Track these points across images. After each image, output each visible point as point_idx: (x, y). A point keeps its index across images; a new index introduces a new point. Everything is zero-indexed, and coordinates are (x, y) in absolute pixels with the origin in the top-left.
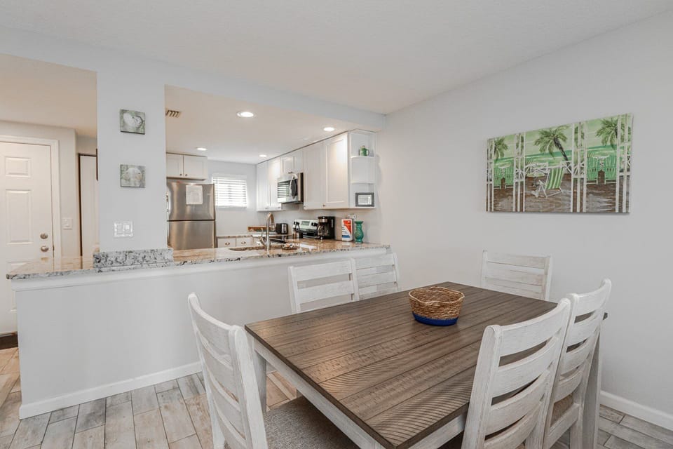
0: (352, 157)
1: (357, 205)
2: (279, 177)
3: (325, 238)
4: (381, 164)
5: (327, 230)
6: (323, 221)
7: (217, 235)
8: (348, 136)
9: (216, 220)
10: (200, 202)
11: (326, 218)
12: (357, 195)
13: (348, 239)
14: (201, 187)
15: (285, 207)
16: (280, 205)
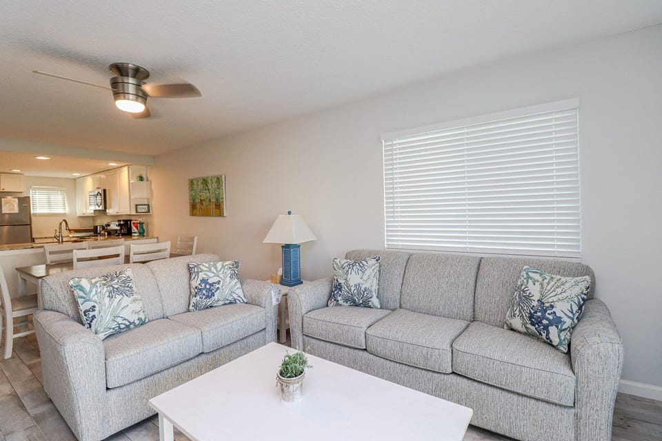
0: (131, 181)
1: (137, 212)
2: (91, 190)
3: (123, 235)
4: (153, 186)
5: (125, 229)
6: (122, 223)
7: (34, 236)
8: (128, 168)
9: (32, 225)
10: (16, 210)
11: (123, 221)
12: (136, 205)
13: (136, 235)
14: (17, 200)
15: (97, 214)
16: (92, 212)
